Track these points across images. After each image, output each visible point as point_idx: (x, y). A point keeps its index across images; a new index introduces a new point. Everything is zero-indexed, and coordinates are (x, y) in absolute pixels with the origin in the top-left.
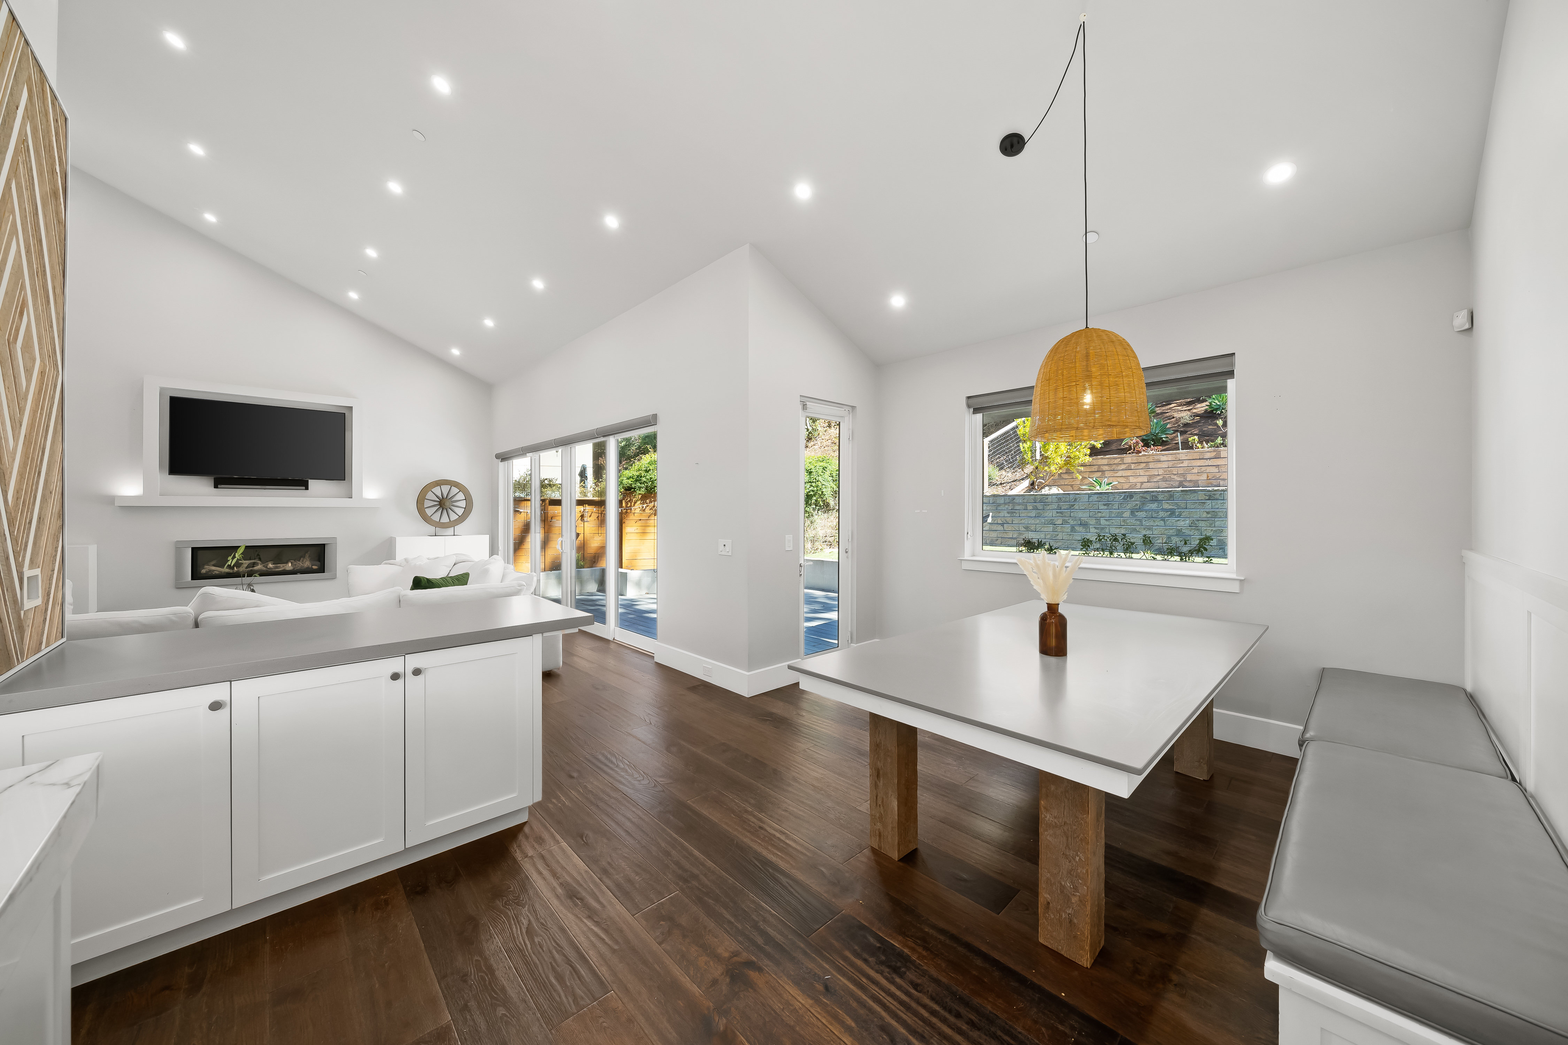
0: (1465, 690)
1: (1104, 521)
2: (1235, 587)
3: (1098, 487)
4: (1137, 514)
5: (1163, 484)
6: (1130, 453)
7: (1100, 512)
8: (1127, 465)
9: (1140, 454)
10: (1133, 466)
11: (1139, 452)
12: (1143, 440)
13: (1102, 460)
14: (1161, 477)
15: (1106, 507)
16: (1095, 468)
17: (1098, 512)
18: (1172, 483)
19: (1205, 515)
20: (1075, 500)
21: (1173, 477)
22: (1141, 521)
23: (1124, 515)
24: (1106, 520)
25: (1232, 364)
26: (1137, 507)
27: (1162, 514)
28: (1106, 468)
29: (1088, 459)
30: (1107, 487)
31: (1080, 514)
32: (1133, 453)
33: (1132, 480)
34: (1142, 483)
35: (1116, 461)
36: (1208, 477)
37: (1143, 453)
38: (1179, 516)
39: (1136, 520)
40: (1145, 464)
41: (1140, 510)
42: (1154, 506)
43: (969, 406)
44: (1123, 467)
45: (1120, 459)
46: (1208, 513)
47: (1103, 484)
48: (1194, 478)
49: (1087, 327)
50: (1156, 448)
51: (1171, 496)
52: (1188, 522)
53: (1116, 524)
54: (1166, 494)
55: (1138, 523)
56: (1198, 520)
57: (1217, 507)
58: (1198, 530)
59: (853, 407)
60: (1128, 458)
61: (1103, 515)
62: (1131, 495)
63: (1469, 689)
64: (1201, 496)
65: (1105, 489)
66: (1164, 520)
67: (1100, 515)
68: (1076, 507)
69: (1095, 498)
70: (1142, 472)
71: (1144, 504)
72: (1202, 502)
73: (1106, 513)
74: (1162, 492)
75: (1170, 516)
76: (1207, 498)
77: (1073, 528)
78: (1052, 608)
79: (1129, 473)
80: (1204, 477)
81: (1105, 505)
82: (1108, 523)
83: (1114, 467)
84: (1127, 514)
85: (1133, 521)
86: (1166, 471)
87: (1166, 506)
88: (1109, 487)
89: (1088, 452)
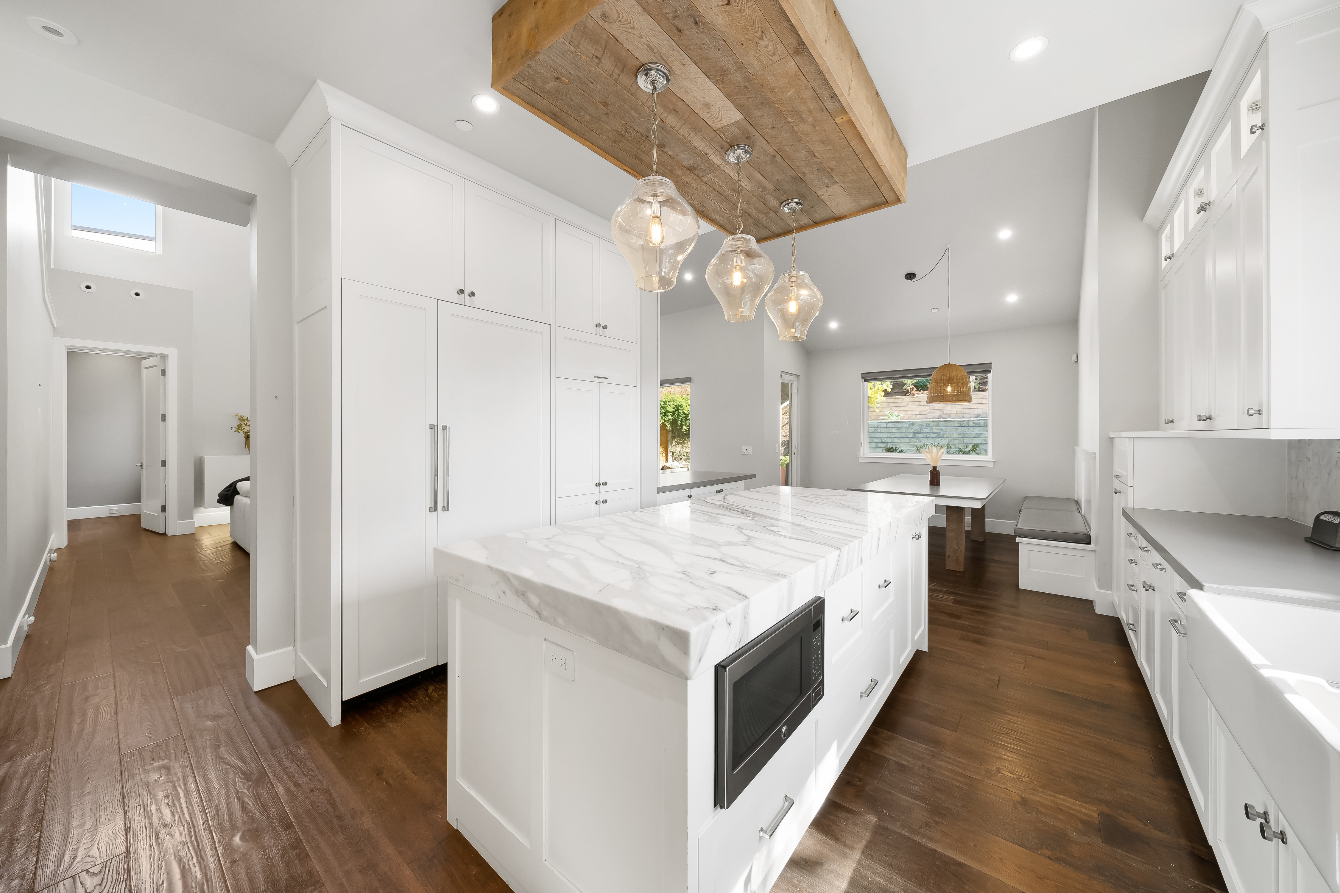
0: (1075, 500)
1: (897, 440)
2: (991, 465)
3: (892, 418)
4: (917, 435)
5: (929, 416)
6: (908, 395)
7: (894, 434)
8: (906, 403)
9: (915, 396)
10: (910, 404)
11: (914, 395)
12: (915, 386)
13: (891, 399)
14: (928, 411)
15: (897, 431)
16: (885, 405)
17: (893, 434)
18: (934, 415)
19: (958, 436)
20: (878, 426)
21: (935, 411)
22: (919, 440)
23: (909, 436)
24: (898, 439)
25: (991, 368)
26: (917, 431)
27: (932, 435)
28: (893, 405)
29: (883, 399)
30: (898, 418)
31: (881, 436)
32: (910, 395)
33: (910, 413)
34: (916, 415)
35: (900, 400)
36: (956, 411)
37: (916, 395)
38: (943, 437)
39: (916, 439)
40: (917, 403)
41: (918, 433)
42: (928, 430)
43: (863, 378)
44: (904, 404)
45: (902, 399)
46: (959, 434)
47: (894, 416)
48: (948, 412)
49: (949, 363)
50: (925, 392)
51: (938, 424)
52: (948, 440)
53: (904, 442)
54: (935, 423)
55: (918, 441)
56: (954, 439)
57: (965, 431)
58: (954, 445)
59: (798, 376)
60: (907, 398)
61: (896, 436)
62: (913, 423)
63: (1076, 499)
64: (955, 424)
65: (895, 419)
66: (934, 439)
67: (894, 436)
68: (879, 431)
69: (890, 425)
70: (916, 408)
71: (921, 429)
72: (956, 428)
73: (898, 435)
74: (933, 421)
75: (937, 437)
76: (959, 425)
77: (877, 444)
78: (934, 468)
79: (907, 408)
80: (954, 412)
81: (897, 430)
82: (899, 441)
83: (898, 404)
84: (911, 435)
85: (915, 440)
86: (930, 408)
87: (935, 430)
88: (899, 418)
89: (883, 393)
